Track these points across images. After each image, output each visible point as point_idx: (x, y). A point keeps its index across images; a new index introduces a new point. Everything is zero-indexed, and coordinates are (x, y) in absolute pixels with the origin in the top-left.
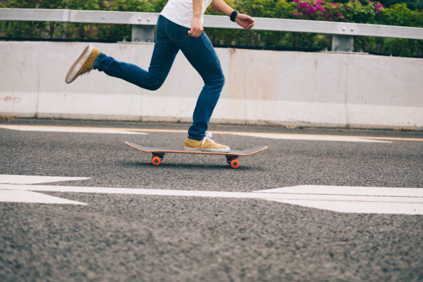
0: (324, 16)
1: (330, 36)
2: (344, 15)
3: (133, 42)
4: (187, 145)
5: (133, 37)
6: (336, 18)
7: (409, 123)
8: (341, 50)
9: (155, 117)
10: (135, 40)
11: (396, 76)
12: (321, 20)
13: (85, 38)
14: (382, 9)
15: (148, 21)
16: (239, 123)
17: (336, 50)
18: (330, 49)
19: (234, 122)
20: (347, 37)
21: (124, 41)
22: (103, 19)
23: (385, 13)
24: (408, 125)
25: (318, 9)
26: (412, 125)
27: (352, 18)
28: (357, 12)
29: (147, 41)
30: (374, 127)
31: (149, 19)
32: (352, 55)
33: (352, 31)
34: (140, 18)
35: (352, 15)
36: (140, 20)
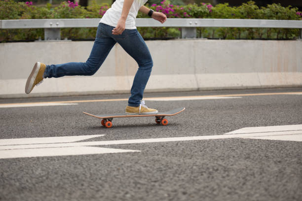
0: (173, 15)
1: (180, 29)
2: (188, 13)
3: (45, 40)
4: (128, 111)
5: (46, 37)
6: (182, 16)
7: (238, 84)
8: (188, 38)
9: (67, 93)
10: (47, 39)
11: (227, 53)
12: (172, 18)
13: (9, 40)
14: (213, 8)
15: (57, 25)
16: (126, 92)
17: (185, 38)
18: (181, 38)
19: (122, 92)
20: (192, 28)
21: (40, 40)
22: (25, 25)
23: (214, 10)
24: (237, 86)
25: (170, 10)
26: (240, 85)
27: (193, 15)
28: (196, 11)
29: (56, 39)
30: (216, 89)
31: (58, 23)
32: (196, 41)
33: (196, 24)
34: (51, 23)
35: (193, 13)
36: (51, 25)
